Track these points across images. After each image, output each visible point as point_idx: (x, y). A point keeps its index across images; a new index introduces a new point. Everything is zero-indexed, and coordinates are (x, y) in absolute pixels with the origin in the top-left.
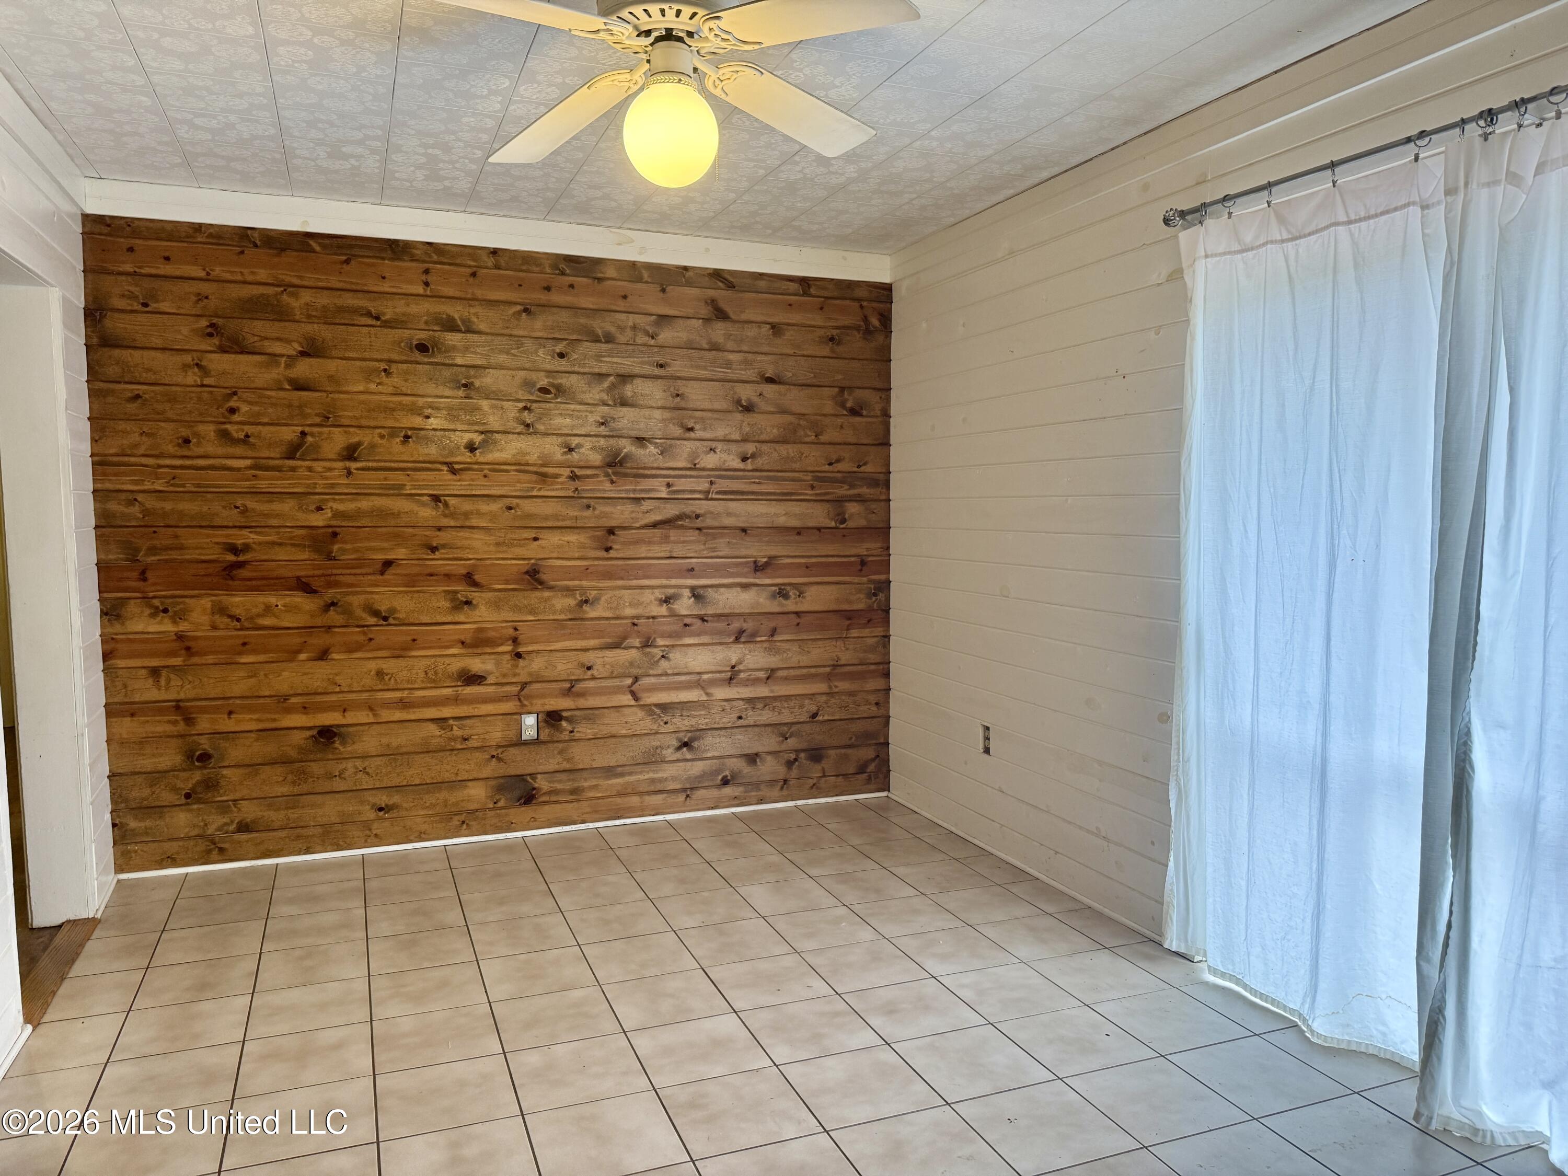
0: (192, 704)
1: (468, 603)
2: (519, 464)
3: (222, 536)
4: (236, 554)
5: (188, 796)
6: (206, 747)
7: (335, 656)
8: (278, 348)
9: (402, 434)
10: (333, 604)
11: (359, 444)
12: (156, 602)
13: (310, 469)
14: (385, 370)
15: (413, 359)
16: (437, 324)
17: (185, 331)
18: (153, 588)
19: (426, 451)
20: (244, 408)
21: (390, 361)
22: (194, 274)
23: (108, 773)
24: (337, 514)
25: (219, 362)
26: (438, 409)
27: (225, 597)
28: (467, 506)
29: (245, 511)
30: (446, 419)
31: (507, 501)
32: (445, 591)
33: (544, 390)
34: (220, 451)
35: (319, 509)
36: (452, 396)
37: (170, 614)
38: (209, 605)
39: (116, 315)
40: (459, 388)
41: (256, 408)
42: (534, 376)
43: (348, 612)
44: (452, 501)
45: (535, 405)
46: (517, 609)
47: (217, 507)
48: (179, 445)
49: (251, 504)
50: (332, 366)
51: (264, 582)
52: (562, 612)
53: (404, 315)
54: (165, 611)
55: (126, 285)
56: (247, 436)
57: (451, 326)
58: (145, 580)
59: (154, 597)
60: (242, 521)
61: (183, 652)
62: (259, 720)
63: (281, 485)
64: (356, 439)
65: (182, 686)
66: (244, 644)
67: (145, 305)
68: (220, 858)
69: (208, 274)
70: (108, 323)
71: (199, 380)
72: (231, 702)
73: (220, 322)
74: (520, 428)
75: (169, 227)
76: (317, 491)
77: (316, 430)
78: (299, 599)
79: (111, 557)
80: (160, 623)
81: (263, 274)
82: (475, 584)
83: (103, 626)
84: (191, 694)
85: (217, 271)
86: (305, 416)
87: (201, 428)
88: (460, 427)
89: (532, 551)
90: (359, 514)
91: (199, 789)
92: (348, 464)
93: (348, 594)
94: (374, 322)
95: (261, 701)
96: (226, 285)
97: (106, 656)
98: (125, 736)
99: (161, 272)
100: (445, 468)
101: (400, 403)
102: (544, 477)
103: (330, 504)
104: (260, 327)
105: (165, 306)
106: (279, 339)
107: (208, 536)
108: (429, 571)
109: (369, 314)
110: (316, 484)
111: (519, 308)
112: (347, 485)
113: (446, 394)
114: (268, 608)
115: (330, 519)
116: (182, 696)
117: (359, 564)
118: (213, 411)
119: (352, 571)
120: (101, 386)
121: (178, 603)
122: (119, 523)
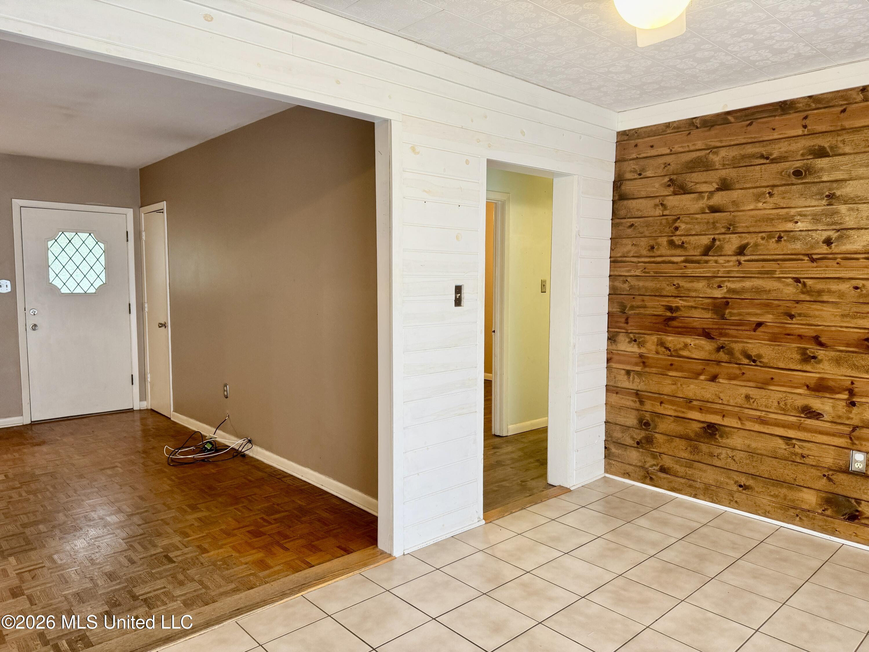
0: (643, 393)
1: (814, 357)
2: (868, 253)
3: (665, 301)
4: (672, 313)
5: (638, 443)
6: (649, 419)
7: (721, 380)
8: (704, 188)
9: (777, 236)
10: (722, 347)
11: (747, 244)
12: (632, 336)
13: (716, 262)
14: (769, 193)
15: (789, 183)
16: (810, 154)
17: (657, 185)
18: (631, 328)
19: (793, 246)
20: (683, 226)
21: (774, 186)
22: (664, 152)
23: (605, 420)
24: (730, 291)
25: (673, 201)
26: (805, 215)
27: (664, 337)
28: (821, 286)
29: (678, 287)
30: (810, 223)
31: (855, 283)
32: (798, 347)
34: (669, 252)
35: (720, 287)
36: (819, 205)
37: (637, 342)
38: (656, 340)
39: (627, 182)
40: (822, 199)
41: (689, 226)
43: (730, 353)
44: (809, 282)
46: (857, 368)
47: (664, 285)
48: (649, 250)
49: (682, 283)
50: (735, 195)
51: (684, 330)
53: (786, 152)
54: (635, 341)
55: (633, 165)
56: (683, 243)
57: (821, 153)
58: (627, 323)
59: (631, 333)
60: (675, 293)
61: (641, 364)
62: (675, 410)
63: (699, 271)
64: (746, 241)
65: (640, 383)
66: (671, 365)
67: (640, 174)
68: (650, 483)
69: (671, 150)
70: (623, 188)
71: (661, 212)
72: (662, 396)
73: (674, 177)
75: (654, 129)
76: (719, 275)
77: (721, 237)
78: (703, 342)
79: (614, 310)
80: (633, 347)
81: (700, 145)
82: (821, 345)
83: (608, 345)
84: (644, 388)
85: (677, 148)
86: (715, 228)
87: (660, 240)
88: (820, 228)
90: (743, 290)
91: (643, 441)
92: (739, 257)
93: (732, 342)
94: (765, 161)
95: (678, 399)
96: (679, 155)
97: (609, 360)
98: (613, 403)
99: (649, 155)
100: (807, 258)
101: (778, 214)
103: (727, 284)
104: (696, 177)
105: (649, 173)
106: (705, 182)
107: (658, 301)
108: (788, 332)
109: (762, 157)
110: (719, 271)
112: (738, 271)
113: (813, 204)
114: (686, 346)
115: (725, 293)
116: (639, 388)
117: (740, 323)
118: (667, 229)
119: (736, 328)
120: (617, 221)
121: (641, 337)
122: (619, 293)
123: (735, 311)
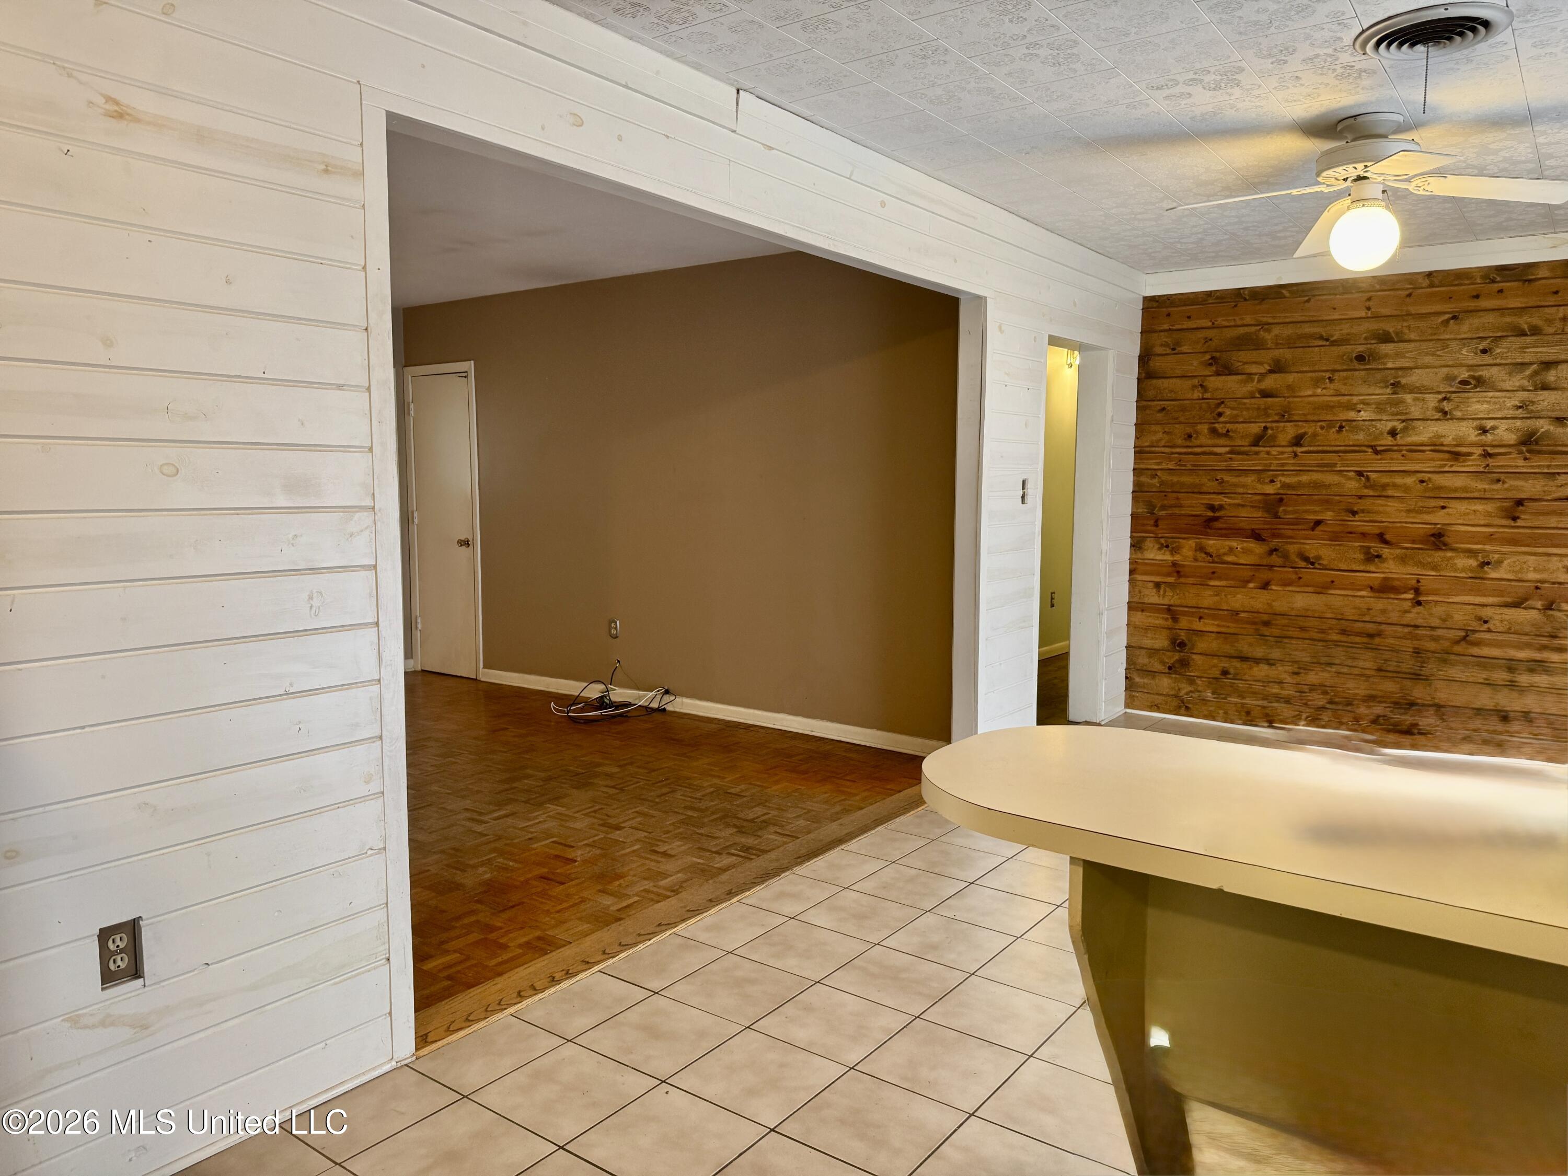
0: (1178, 608)
1: (1379, 556)
2: (1435, 445)
3: (1206, 499)
4: (1214, 512)
5: (1170, 668)
6: (1184, 638)
7: (1274, 587)
8: (1254, 369)
9: (1338, 425)
10: (1276, 550)
11: (1305, 433)
12: (1162, 541)
13: (1268, 453)
14: (1329, 378)
15: (1353, 367)
16: (1373, 339)
17: (1195, 363)
18: (1161, 532)
19: (1356, 437)
20: (1228, 412)
21: (1334, 371)
22: (1204, 325)
23: (1126, 645)
24: (1285, 486)
25: (1215, 383)
26: (1368, 404)
27: (1205, 541)
28: (1385, 479)
29: (1222, 482)
30: (1374, 412)
31: (1421, 476)
32: (1361, 546)
33: (1464, 382)
34: (1210, 442)
35: (1272, 481)
36: (1382, 394)
37: (1170, 549)
38: (1194, 545)
39: (1157, 358)
40: (1387, 387)
41: (1235, 412)
42: (1455, 371)
43: (1286, 556)
44: (1373, 476)
45: (1454, 395)
46: (1423, 565)
47: (1204, 480)
48: (1185, 439)
49: (1227, 478)
50: (1291, 378)
51: (1230, 531)
52: (1463, 570)
53: (1348, 334)
54: (1167, 546)
55: (1164, 338)
56: (1228, 431)
57: (1386, 338)
58: (1157, 526)
59: (1162, 537)
60: (1220, 489)
61: (1175, 574)
62: (1218, 626)
63: (1248, 464)
64: (1303, 431)
65: (1173, 597)
66: (1213, 573)
67: (1174, 349)
68: (1186, 713)
69: (1213, 324)
70: (1151, 364)
71: (1201, 395)
72: (1201, 610)
73: (1217, 355)
74: (1438, 415)
75: (1192, 297)
76: (1272, 468)
77: (1274, 425)
78: (1252, 545)
79: (1140, 510)
80: (1164, 554)
81: (1248, 319)
82: (1386, 542)
83: (1131, 554)
84: (1178, 602)
85: (1220, 321)
86: (1268, 416)
87: (1199, 427)
88: (1385, 418)
89: (1439, 518)
90: (1300, 485)
91: (1177, 665)
92: (1295, 448)
93: (1287, 543)
94: (1324, 343)
95: (1221, 612)
96: (1223, 329)
97: (1132, 572)
98: (1137, 623)
99: (1185, 327)
100: (1370, 450)
101: (1339, 402)
102: (1456, 456)
103: (1280, 478)
104: (1243, 356)
105: (1185, 349)
106: (1255, 363)
107: (1197, 499)
108: (1349, 530)
109: (1321, 338)
110: (1271, 463)
111: (1447, 316)
112: (1293, 464)
113: (1377, 392)
114: (1231, 550)
115: (1279, 489)
116: (1172, 602)
117: (1297, 522)
118: (1208, 415)
119: (1291, 527)
120: (1145, 403)
121: (1175, 542)
122: (1146, 489)
123: (1290, 509)
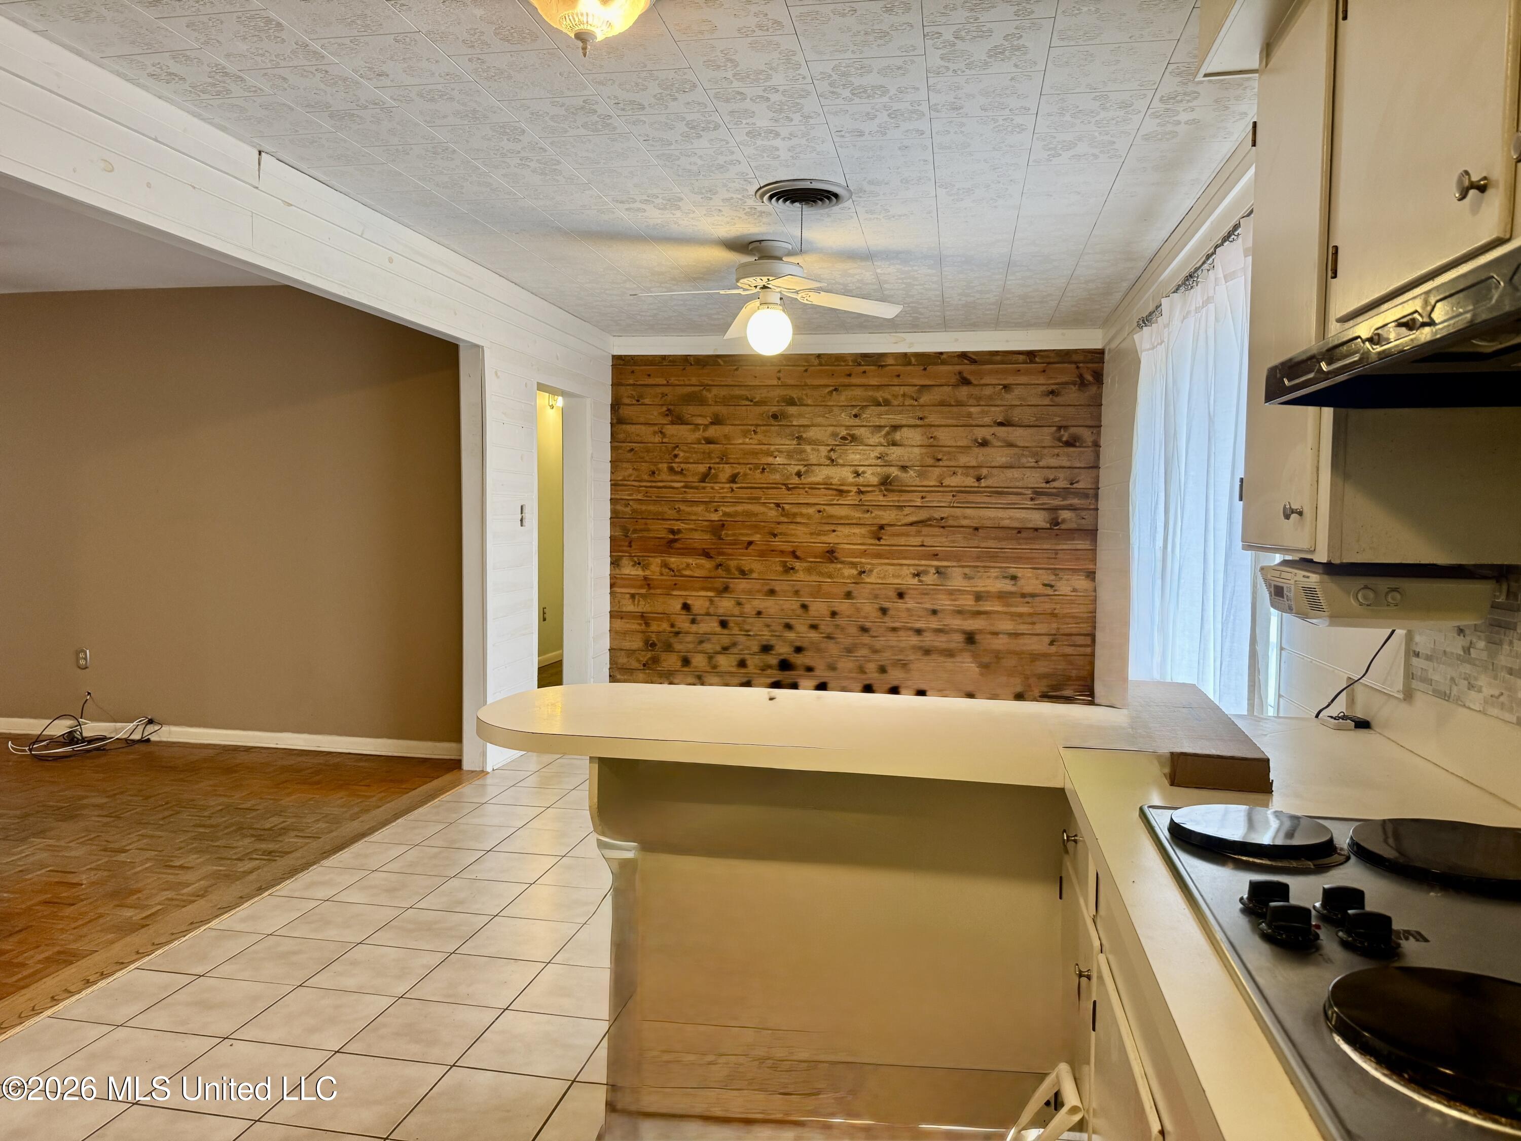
0: (649, 615)
1: (792, 569)
2: (827, 484)
3: (668, 525)
4: (674, 535)
5: (644, 665)
6: (654, 639)
8: (699, 421)
9: (761, 467)
10: (720, 565)
11: (738, 473)
12: (636, 559)
13: (712, 488)
14: (754, 431)
15: (770, 423)
16: (784, 402)
17: (655, 413)
18: (634, 551)
19: (774, 477)
20: (682, 454)
21: (757, 425)
22: (661, 383)
23: (609, 648)
24: (725, 514)
25: (671, 430)
26: (781, 452)
27: (668, 558)
28: (795, 510)
29: (679, 511)
30: (786, 458)
31: (818, 507)
32: (780, 561)
33: (844, 438)
34: (669, 478)
35: (716, 510)
36: (791, 444)
37: (641, 565)
38: (660, 562)
39: (625, 407)
40: (794, 439)
41: (687, 455)
42: (838, 430)
43: (728, 570)
44: (787, 507)
45: (837, 448)
46: (821, 574)
47: (666, 509)
48: (650, 475)
49: (683, 507)
50: (727, 429)
51: (686, 551)
52: (849, 577)
53: (766, 397)
54: (639, 564)
55: (630, 391)
56: (682, 470)
57: (791, 402)
58: (630, 546)
59: (635, 556)
60: (676, 516)
61: (646, 587)
63: (698, 496)
64: (737, 471)
65: (645, 605)
66: (675, 584)
67: (638, 401)
69: (668, 382)
70: (621, 411)
71: (661, 440)
72: (667, 616)
73: (672, 407)
74: (828, 462)
75: (651, 359)
76: (716, 500)
77: (716, 466)
78: (703, 561)
79: (617, 534)
80: (637, 570)
81: (694, 380)
82: (797, 557)
83: (611, 570)
84: (649, 609)
85: (673, 380)
86: (711, 458)
87: (660, 466)
88: (793, 463)
89: (831, 539)
90: (736, 514)
91: (649, 662)
92: (732, 485)
93: (729, 559)
94: (749, 403)
96: (677, 387)
97: (612, 586)
98: (618, 629)
99: (646, 383)
100: (784, 487)
101: (761, 449)
102: (841, 492)
103: (722, 508)
104: (691, 409)
105: (647, 401)
106: (700, 416)
107: (661, 524)
108: (772, 548)
109: (747, 399)
110: (715, 496)
111: (831, 388)
112: (731, 497)
113: (787, 443)
114: (688, 565)
115: (721, 516)
116: (645, 610)
117: (735, 543)
118: (667, 456)
119: (731, 547)
120: (617, 444)
121: (645, 560)
122: (621, 516)
123: (730, 532)
